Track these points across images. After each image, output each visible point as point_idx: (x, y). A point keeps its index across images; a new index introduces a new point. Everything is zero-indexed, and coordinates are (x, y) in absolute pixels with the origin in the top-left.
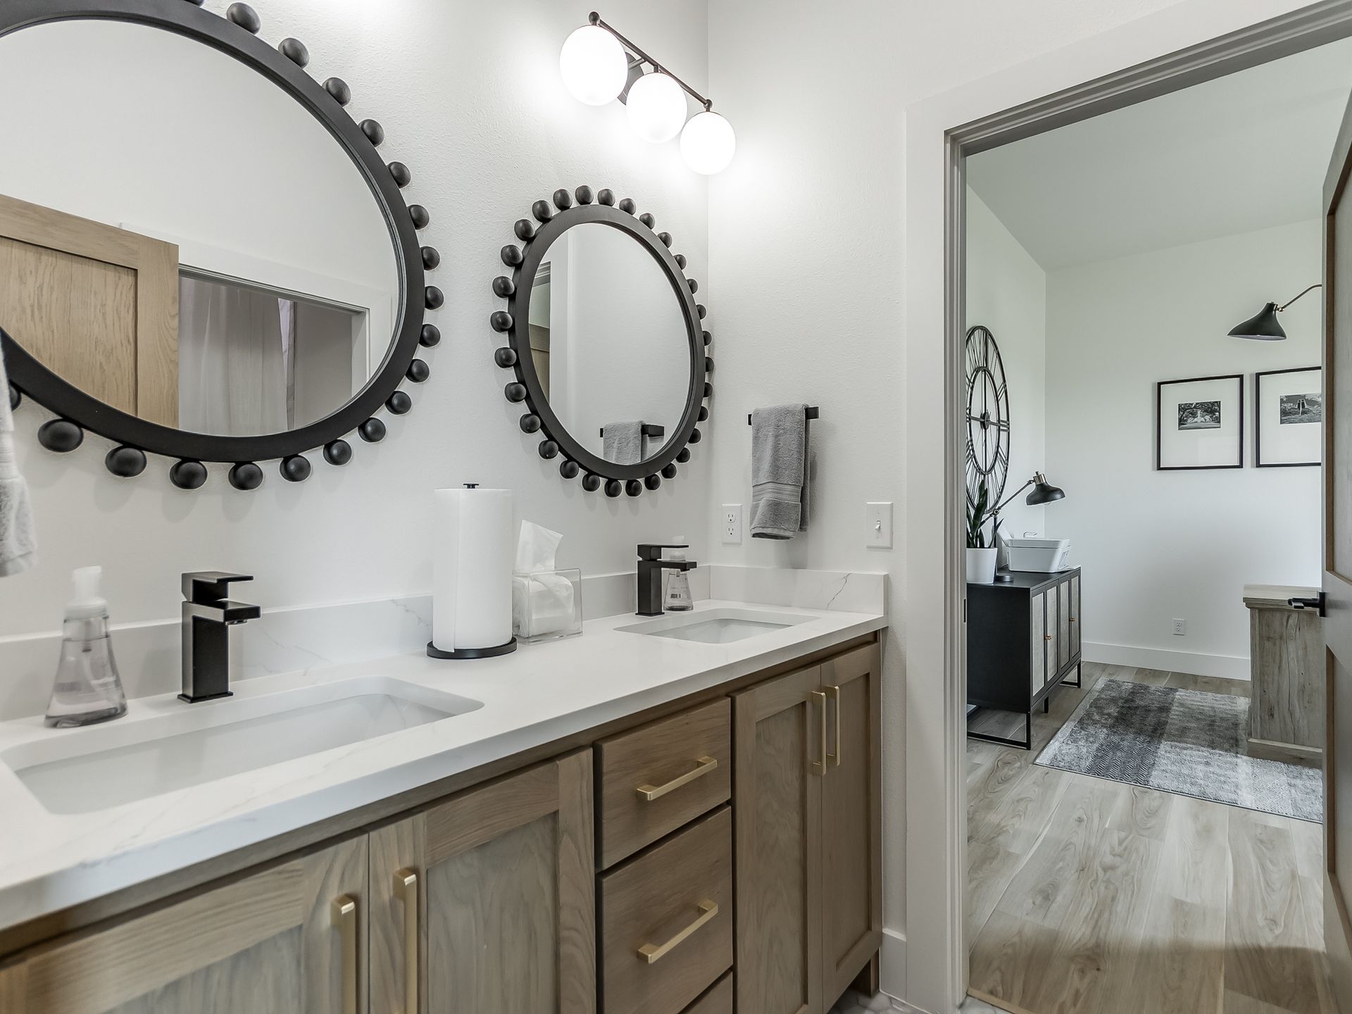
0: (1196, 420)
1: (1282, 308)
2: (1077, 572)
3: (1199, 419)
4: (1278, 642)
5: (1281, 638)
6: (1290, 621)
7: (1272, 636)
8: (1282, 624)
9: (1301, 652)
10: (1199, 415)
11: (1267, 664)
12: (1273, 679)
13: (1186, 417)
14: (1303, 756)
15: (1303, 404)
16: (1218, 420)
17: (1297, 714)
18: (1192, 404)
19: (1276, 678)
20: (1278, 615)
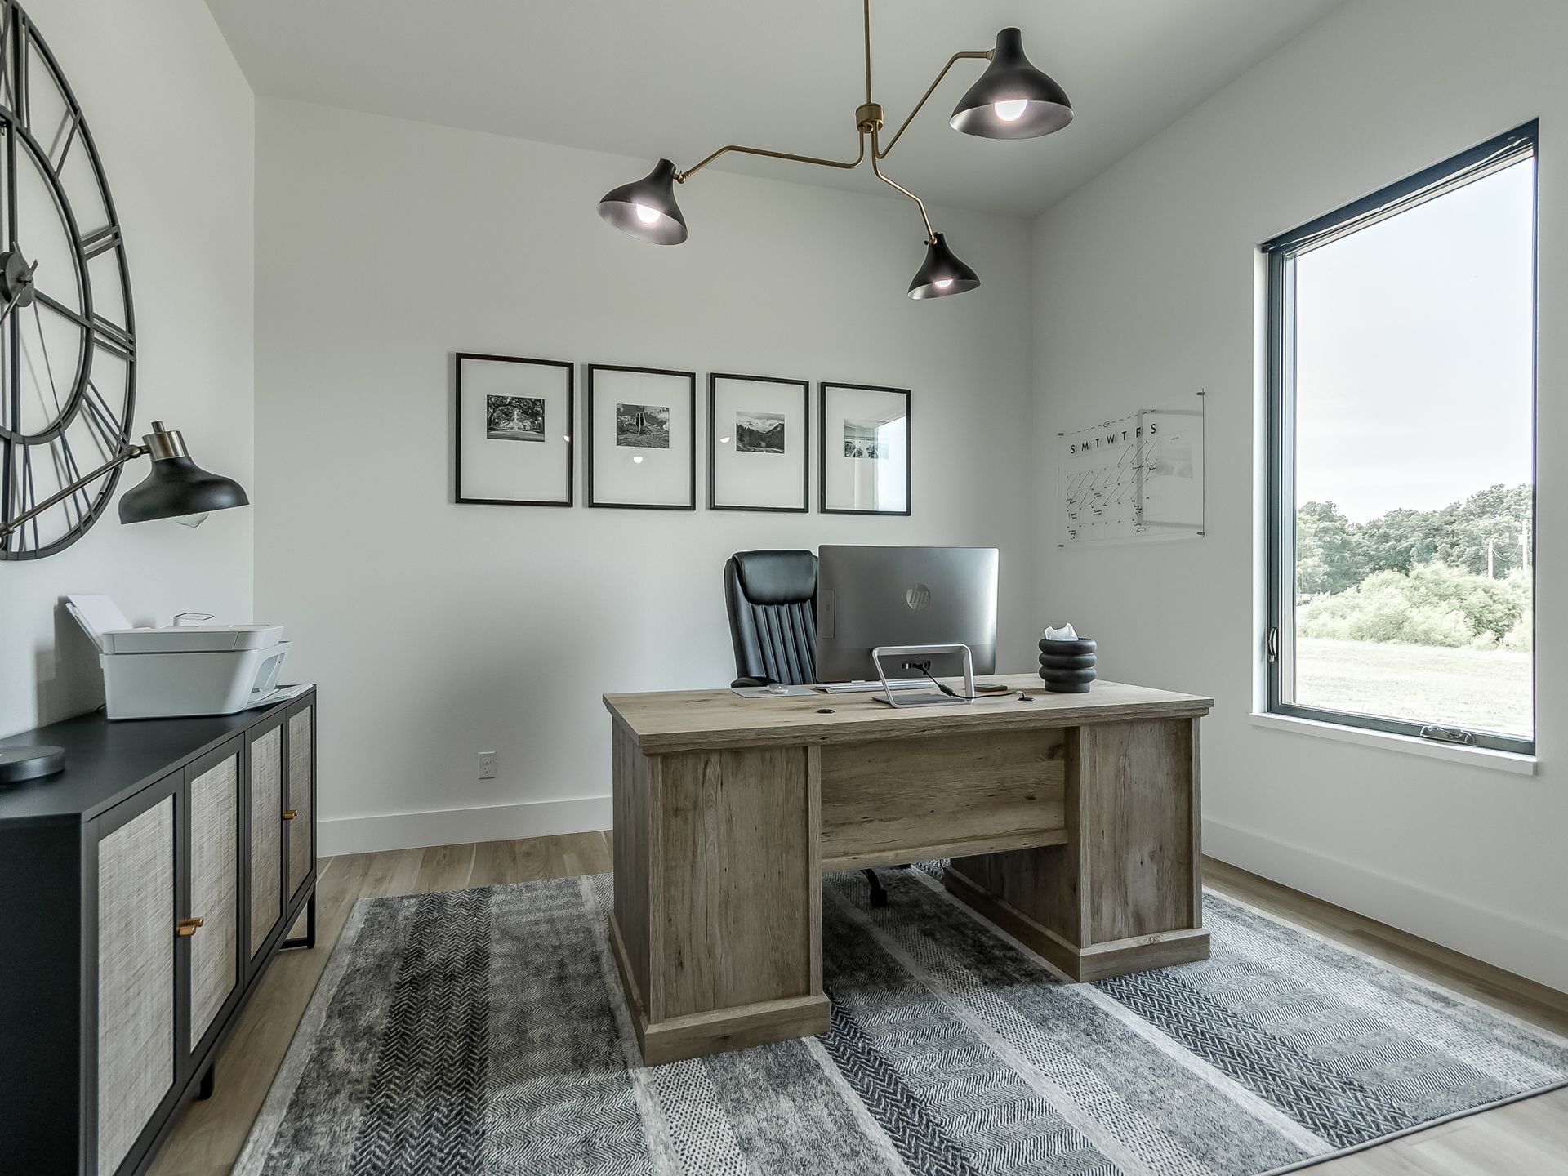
0: (511, 424)
1: (684, 176)
2: (309, 699)
3: (515, 424)
4: (690, 816)
5: (695, 806)
6: (709, 771)
7: (681, 805)
8: (697, 778)
9: (723, 829)
10: (516, 417)
11: (674, 864)
12: (683, 891)
13: (498, 417)
14: (729, 1032)
15: (642, 419)
16: (540, 429)
17: (718, 951)
18: (506, 399)
19: (687, 889)
20: (690, 762)
